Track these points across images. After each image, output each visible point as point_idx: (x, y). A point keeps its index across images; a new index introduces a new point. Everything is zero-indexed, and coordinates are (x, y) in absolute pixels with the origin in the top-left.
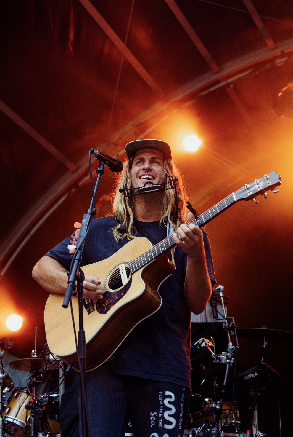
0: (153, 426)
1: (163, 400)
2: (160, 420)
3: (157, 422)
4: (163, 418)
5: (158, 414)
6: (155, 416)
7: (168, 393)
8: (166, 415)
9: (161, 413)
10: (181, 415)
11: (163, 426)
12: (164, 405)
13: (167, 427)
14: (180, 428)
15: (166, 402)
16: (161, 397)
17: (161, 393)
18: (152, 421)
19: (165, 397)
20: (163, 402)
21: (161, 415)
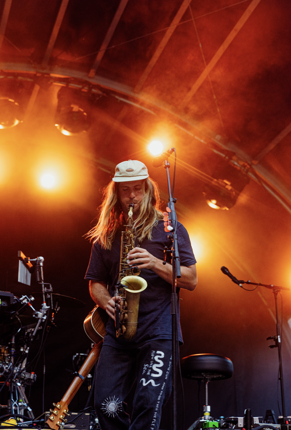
0: (144, 373)
1: (154, 356)
2: (149, 370)
3: (147, 371)
4: (151, 369)
5: (149, 366)
6: (146, 367)
7: (158, 352)
8: (154, 367)
9: (151, 366)
10: (168, 369)
11: (150, 374)
12: (154, 360)
13: (154, 375)
14: (166, 378)
15: (156, 358)
16: (153, 354)
17: (154, 351)
18: (144, 371)
19: (156, 354)
20: (154, 358)
21: (151, 367)
